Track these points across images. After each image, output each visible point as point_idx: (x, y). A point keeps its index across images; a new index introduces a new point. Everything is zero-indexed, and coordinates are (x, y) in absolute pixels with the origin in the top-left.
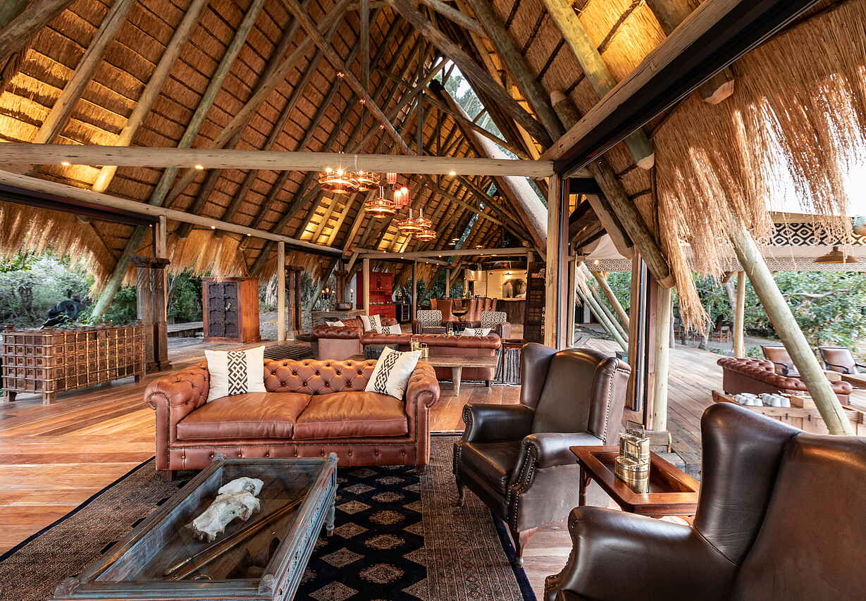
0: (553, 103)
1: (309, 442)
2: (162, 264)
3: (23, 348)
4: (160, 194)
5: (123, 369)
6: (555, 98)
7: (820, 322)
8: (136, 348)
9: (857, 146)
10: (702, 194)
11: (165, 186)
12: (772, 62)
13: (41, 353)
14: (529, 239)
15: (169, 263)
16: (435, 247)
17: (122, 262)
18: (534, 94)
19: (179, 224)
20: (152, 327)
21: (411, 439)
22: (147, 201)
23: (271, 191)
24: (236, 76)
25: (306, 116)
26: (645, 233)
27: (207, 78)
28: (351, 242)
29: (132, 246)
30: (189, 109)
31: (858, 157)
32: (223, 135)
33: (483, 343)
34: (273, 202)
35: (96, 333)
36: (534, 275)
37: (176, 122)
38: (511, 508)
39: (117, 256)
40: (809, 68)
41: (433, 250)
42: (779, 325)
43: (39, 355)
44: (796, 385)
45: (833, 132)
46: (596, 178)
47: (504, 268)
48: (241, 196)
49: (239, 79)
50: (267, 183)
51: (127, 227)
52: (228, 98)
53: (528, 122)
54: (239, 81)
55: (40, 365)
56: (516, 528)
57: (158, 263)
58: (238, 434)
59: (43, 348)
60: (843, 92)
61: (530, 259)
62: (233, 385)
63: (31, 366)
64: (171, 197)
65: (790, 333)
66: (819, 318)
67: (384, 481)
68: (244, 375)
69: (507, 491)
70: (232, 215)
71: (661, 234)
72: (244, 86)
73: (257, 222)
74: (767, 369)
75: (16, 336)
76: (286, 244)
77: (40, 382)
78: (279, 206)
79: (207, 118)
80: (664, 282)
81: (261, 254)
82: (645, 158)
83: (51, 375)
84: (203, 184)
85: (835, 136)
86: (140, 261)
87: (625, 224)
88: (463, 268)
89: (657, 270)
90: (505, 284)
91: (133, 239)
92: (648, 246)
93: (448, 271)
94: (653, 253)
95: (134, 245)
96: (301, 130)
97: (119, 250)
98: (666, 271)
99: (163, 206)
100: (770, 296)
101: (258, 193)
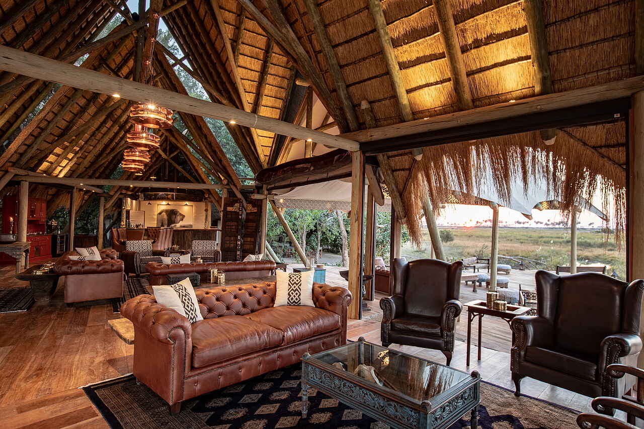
0: (363, 108)
1: (287, 346)
6: (365, 105)
36: (229, 209)
47: (168, 199)
61: (224, 195)
68: (193, 305)
69: (442, 334)
82: (420, 155)
90: (160, 213)
93: (102, 199)
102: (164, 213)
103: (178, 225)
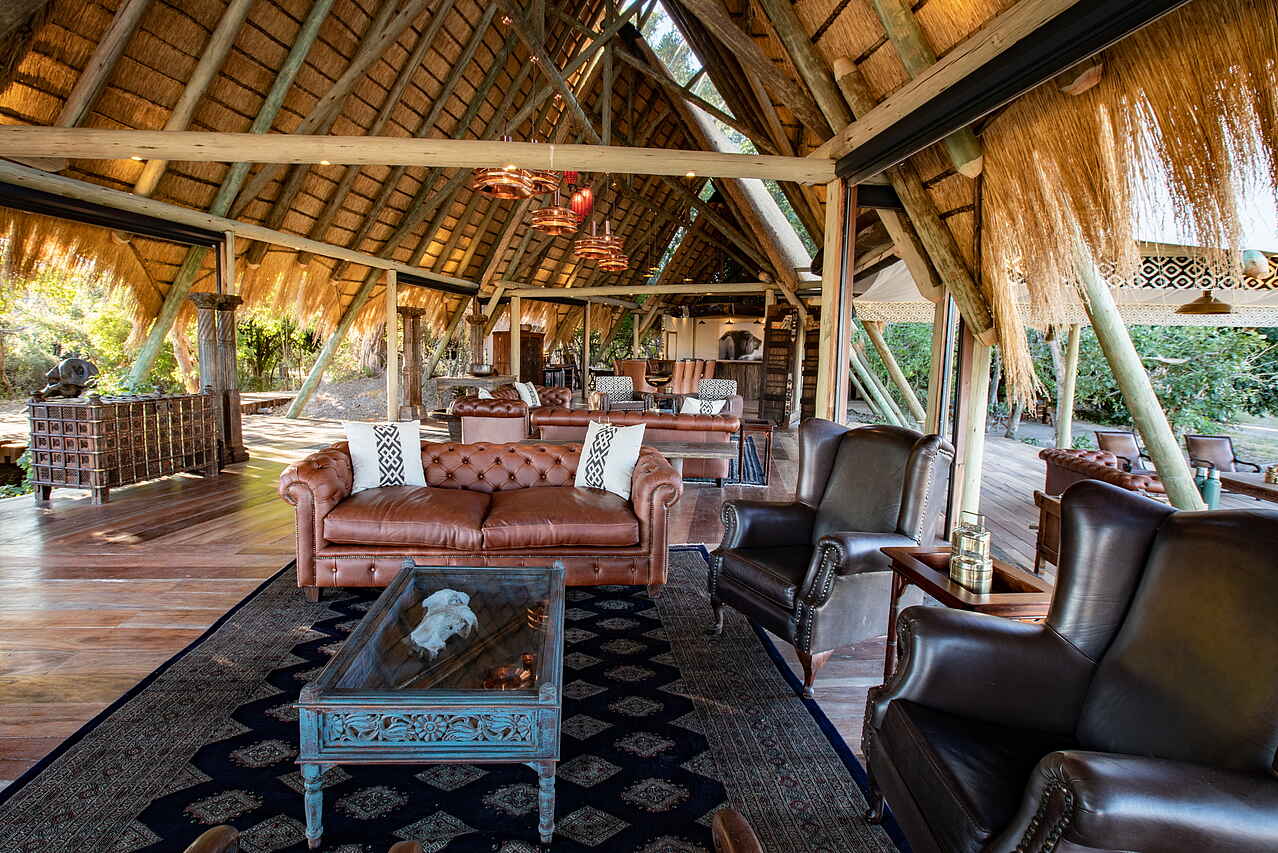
0: (838, 77)
1: (503, 552)
2: (229, 304)
3: (60, 425)
4: (225, 198)
5: (191, 456)
6: (841, 70)
7: (1178, 399)
8: (206, 427)
9: (1256, 161)
10: (1048, 215)
11: (233, 187)
12: (1155, 45)
13: (85, 431)
14: (769, 269)
15: (242, 302)
16: (619, 280)
17: (171, 301)
18: (808, 60)
19: (248, 243)
20: (222, 397)
21: (644, 550)
22: (207, 209)
23: (379, 194)
24: (338, 19)
25: (435, 78)
26: (961, 267)
27: (297, 21)
28: (493, 270)
29: (185, 275)
30: (270, 69)
31: (1258, 174)
32: (319, 111)
33: (715, 424)
34: (381, 210)
35: (154, 404)
36: (776, 325)
37: (251, 89)
38: (801, 628)
39: (163, 293)
40: (1203, 57)
41: (614, 285)
42: (1133, 399)
43: (83, 434)
44: (1146, 484)
45: (1227, 141)
46: (895, 185)
47: (724, 314)
48: (337, 201)
49: (342, 22)
50: (375, 180)
51: (178, 248)
52: (324, 52)
53: (797, 102)
54: (341, 27)
55: (84, 449)
56: (809, 650)
57: (226, 303)
58: (405, 538)
59: (88, 426)
60: (1244, 89)
61: (770, 301)
62: (386, 475)
63: (73, 450)
64: (241, 203)
65: (1147, 409)
66: (1176, 394)
67: (605, 605)
68: (398, 463)
69: (795, 605)
70: (322, 229)
71: (984, 268)
72: (349, 32)
73: (358, 241)
74: (1108, 464)
75: (48, 407)
76: (399, 274)
77: (87, 473)
78: (390, 216)
79: (295, 83)
80: (985, 336)
81: (360, 290)
82: (971, 162)
83: (100, 464)
84: (284, 183)
85: (1230, 147)
86: (202, 299)
87: (933, 255)
88: (660, 312)
89: (974, 321)
90: (724, 338)
91: (187, 267)
92: (965, 285)
93: (637, 317)
94: (971, 295)
95: (188, 276)
96: (426, 99)
97: (168, 283)
98: (987, 321)
99: (228, 216)
100: (1122, 358)
101: (361, 195)
102: (728, 338)
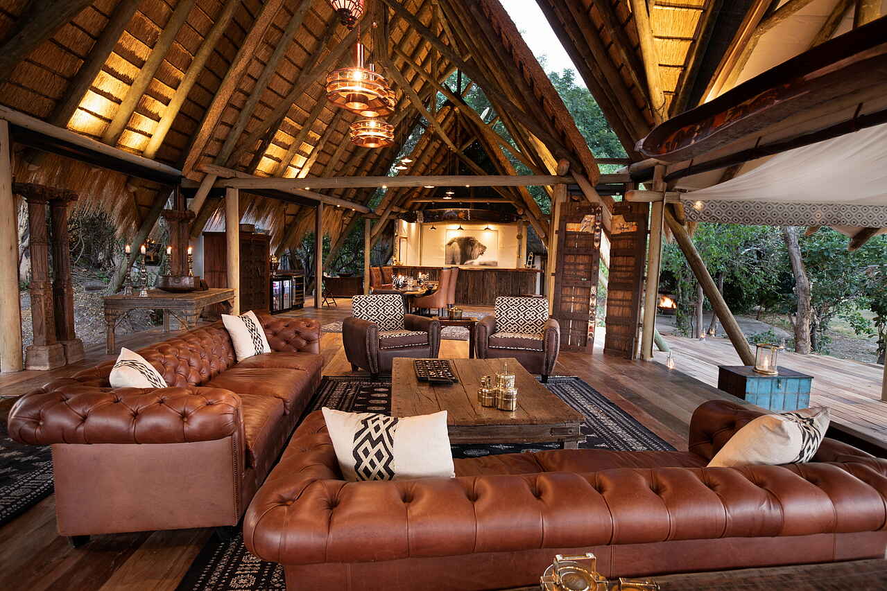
28: (199, 151)
36: (572, 227)
47: (459, 220)
90: (450, 244)
102: (455, 244)
103: (476, 263)
